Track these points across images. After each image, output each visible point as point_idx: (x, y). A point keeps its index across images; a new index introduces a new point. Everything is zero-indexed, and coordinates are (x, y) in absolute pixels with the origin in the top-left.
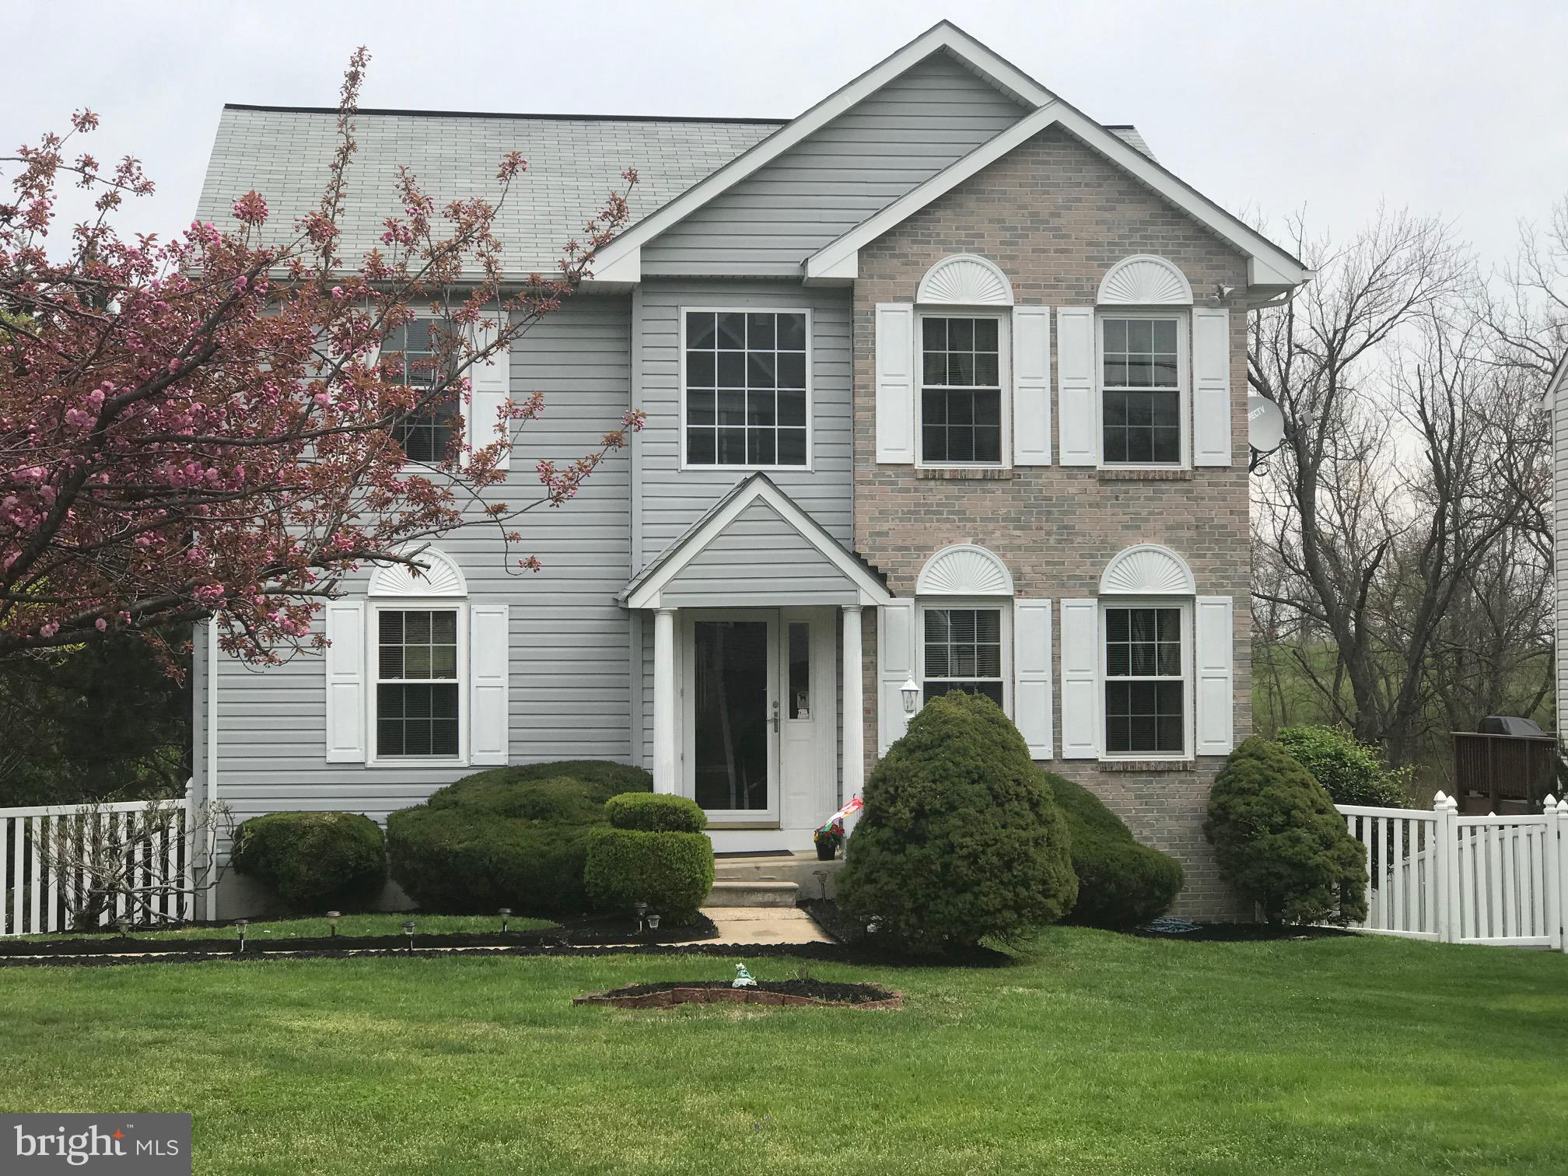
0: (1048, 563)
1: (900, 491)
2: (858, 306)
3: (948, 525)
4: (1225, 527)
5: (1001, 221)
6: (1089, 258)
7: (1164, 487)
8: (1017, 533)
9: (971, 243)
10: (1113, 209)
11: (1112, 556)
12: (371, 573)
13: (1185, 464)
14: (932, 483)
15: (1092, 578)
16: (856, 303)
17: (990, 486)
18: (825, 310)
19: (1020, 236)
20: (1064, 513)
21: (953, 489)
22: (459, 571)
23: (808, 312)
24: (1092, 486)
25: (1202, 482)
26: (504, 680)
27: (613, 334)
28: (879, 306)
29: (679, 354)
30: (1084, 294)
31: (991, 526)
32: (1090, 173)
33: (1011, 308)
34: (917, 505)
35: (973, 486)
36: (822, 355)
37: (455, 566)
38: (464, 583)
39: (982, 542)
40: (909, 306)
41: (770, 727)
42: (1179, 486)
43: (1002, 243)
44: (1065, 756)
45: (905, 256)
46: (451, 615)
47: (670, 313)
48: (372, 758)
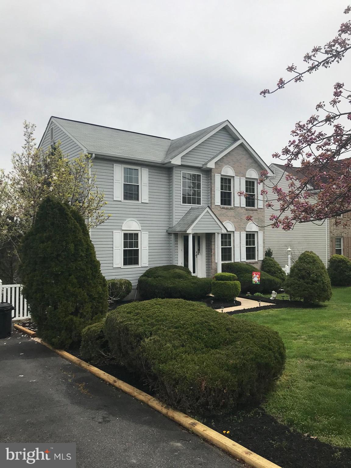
0: (239, 225)
1: (218, 211)
2: (213, 174)
3: (225, 217)
4: (261, 219)
5: (233, 160)
6: (245, 169)
7: (254, 211)
8: (235, 219)
9: (228, 164)
10: (247, 160)
11: (247, 224)
12: (122, 224)
13: (256, 208)
14: (223, 209)
15: (245, 228)
16: (212, 173)
17: (231, 210)
18: (205, 174)
19: (235, 163)
20: (241, 216)
21: (226, 210)
22: (140, 224)
23: (201, 174)
24: (245, 210)
25: (259, 210)
26: (148, 248)
27: (166, 176)
28: (216, 174)
29: (181, 181)
30: (244, 175)
31: (231, 218)
32: (245, 153)
33: (234, 177)
34: (221, 213)
35: (229, 210)
36: (204, 183)
37: (139, 223)
38: (140, 227)
39: (230, 221)
40: (220, 175)
41: (196, 256)
42: (256, 211)
43: (233, 164)
44: (242, 261)
45: (219, 165)
46: (137, 234)
47: (179, 172)
48: (122, 266)
